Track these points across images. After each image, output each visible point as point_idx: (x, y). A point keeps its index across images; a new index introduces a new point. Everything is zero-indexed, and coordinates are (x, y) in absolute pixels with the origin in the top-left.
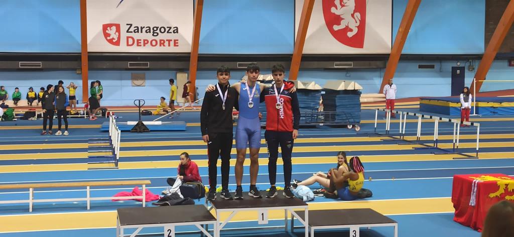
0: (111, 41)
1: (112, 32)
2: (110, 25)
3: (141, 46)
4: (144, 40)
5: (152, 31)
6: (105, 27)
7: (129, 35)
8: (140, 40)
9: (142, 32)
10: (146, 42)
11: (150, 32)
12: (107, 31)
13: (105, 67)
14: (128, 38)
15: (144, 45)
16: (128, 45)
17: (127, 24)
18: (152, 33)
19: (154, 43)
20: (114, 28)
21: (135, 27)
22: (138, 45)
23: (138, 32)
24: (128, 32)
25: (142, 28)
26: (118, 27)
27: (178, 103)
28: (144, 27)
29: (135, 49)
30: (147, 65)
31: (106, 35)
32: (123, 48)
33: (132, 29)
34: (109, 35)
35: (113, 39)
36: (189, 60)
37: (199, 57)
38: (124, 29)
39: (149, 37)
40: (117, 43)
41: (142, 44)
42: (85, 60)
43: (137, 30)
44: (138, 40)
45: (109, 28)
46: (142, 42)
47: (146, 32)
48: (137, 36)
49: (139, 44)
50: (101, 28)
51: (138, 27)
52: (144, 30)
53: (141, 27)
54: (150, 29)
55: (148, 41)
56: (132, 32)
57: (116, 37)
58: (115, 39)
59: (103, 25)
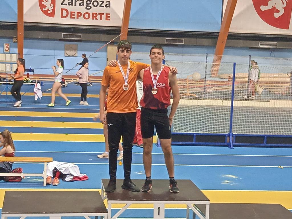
0: (46, 13)
1: (48, 3)
3: (74, 18)
5: (85, 4)
7: (64, 7)
8: (74, 12)
9: (75, 5)
10: (79, 14)
11: (83, 5)
12: (43, 3)
13: (40, 37)
14: (62, 10)
15: (77, 18)
16: (62, 17)
18: (85, 6)
19: (87, 16)
22: (71, 17)
23: (72, 4)
24: (62, 4)
25: (76, 1)
28: (78, 0)
29: (69, 21)
30: (79, 36)
31: (42, 7)
32: (57, 20)
33: (66, 2)
34: (45, 6)
35: (48, 10)
36: (119, 34)
37: (128, 32)
39: (83, 10)
40: (52, 15)
41: (76, 16)
44: (72, 12)
45: (44, 0)
46: (76, 14)
47: (80, 5)
48: (70, 8)
49: (73, 16)
52: (78, 3)
54: (83, 3)
55: (81, 14)
56: (66, 4)
57: (51, 9)
58: (50, 11)
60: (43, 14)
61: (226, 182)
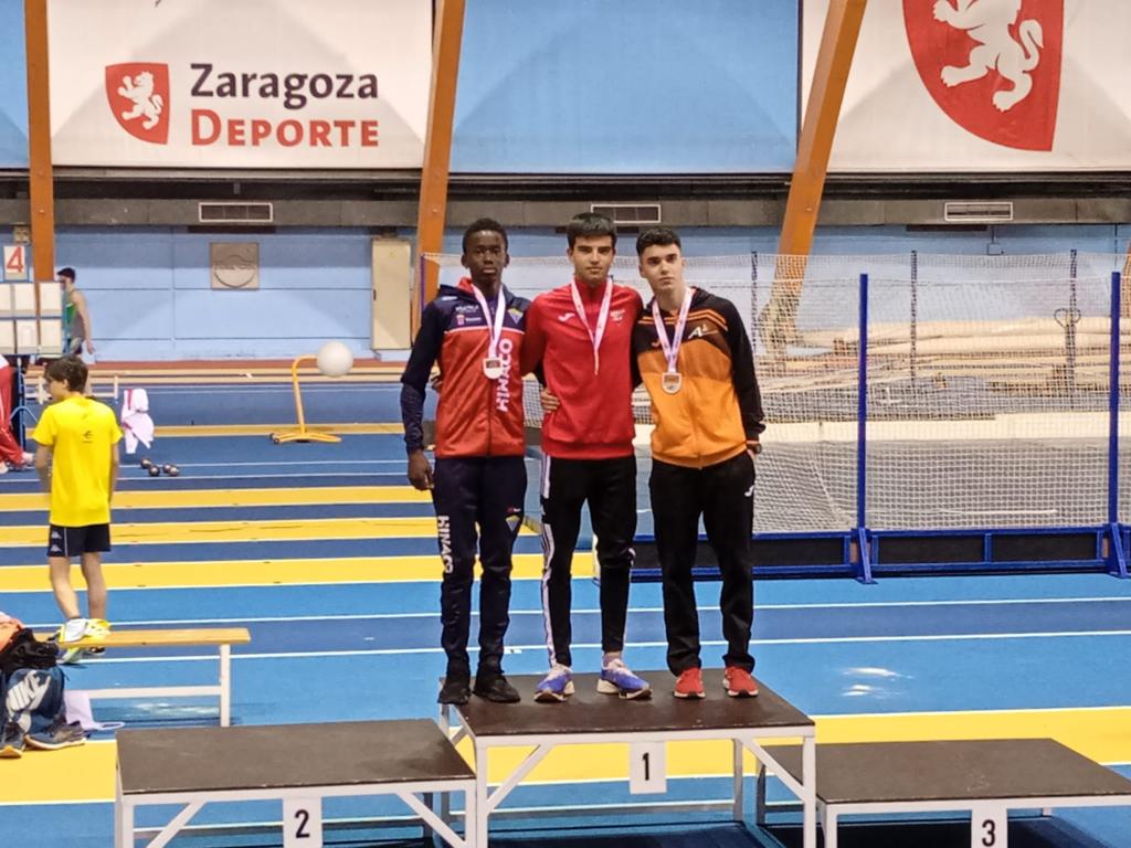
0: (135, 127)
1: (140, 91)
2: (133, 69)
3: (242, 143)
4: (256, 124)
5: (282, 89)
6: (116, 76)
7: (202, 103)
8: (241, 123)
9: (245, 93)
10: (260, 129)
11: (275, 93)
12: (122, 91)
13: (114, 221)
14: (196, 114)
15: (255, 142)
16: (197, 140)
17: (194, 66)
18: (282, 97)
19: (290, 133)
20: (146, 80)
21: (220, 77)
22: (233, 142)
23: (233, 93)
24: (195, 92)
25: (246, 79)
26: (160, 74)
27: (375, 351)
28: (254, 76)
29: (222, 157)
30: (264, 212)
31: (119, 105)
32: (179, 153)
33: (211, 84)
34: (128, 104)
35: (144, 118)
36: (415, 197)
37: (450, 186)
38: (182, 81)
39: (274, 111)
40: (159, 134)
41: (248, 136)
42: (42, 193)
43: (229, 86)
44: (232, 124)
45: (127, 80)
46: (248, 129)
47: (263, 93)
48: (227, 108)
49: (238, 138)
50: (100, 79)
51: (232, 77)
52: (254, 86)
53: (245, 77)
54: (275, 84)
55: (267, 126)
56: (210, 94)
57: (153, 113)
58: (149, 119)
59: (107, 68)
60: (126, 134)
61: (859, 690)
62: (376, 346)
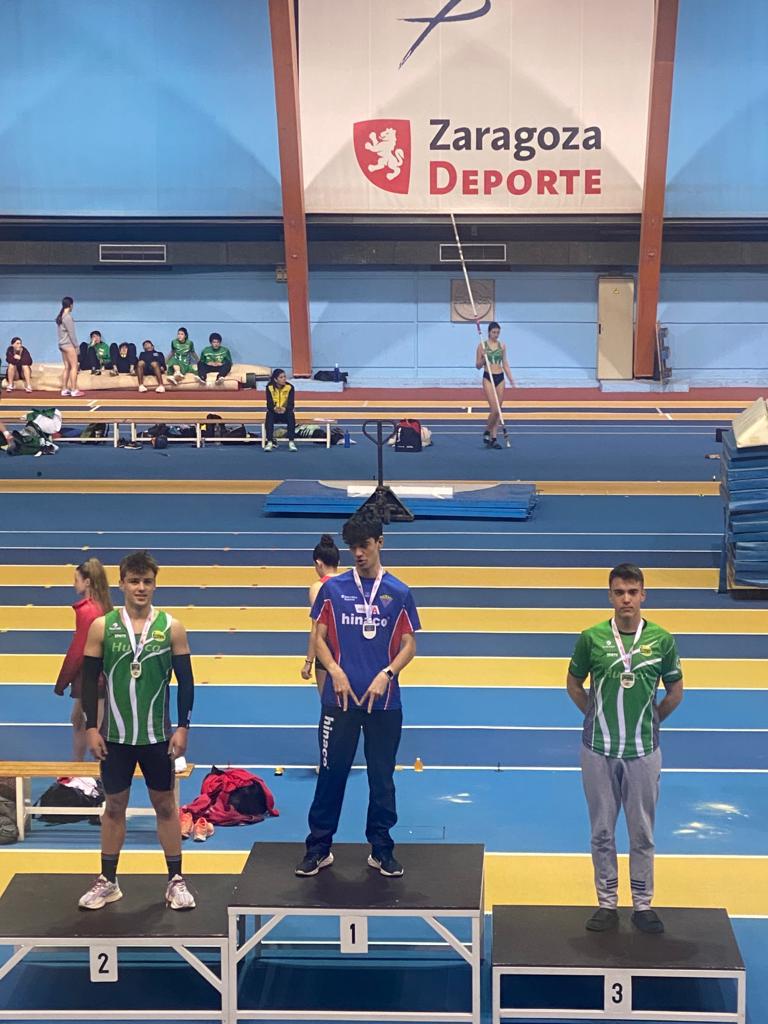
0: (379, 179)
1: (384, 147)
2: (378, 126)
3: (475, 192)
4: (488, 174)
5: (513, 142)
6: (364, 132)
7: (440, 156)
8: (475, 173)
9: (479, 147)
10: (492, 179)
11: (506, 146)
12: (368, 146)
13: (364, 262)
14: (434, 165)
15: (487, 191)
16: (434, 190)
17: (433, 122)
18: (513, 150)
19: (519, 182)
20: (390, 135)
21: (456, 131)
22: (467, 191)
23: (468, 146)
24: (434, 146)
25: (480, 133)
26: (403, 129)
27: (599, 380)
28: (487, 131)
29: (456, 205)
30: (499, 253)
31: (366, 158)
32: (418, 201)
33: (448, 138)
34: (374, 158)
35: (387, 170)
36: (637, 238)
37: (665, 228)
38: (422, 135)
39: (505, 162)
40: (400, 185)
41: (481, 186)
42: (296, 242)
43: (464, 142)
44: (466, 174)
45: (373, 136)
46: (480, 178)
47: (495, 145)
48: (462, 160)
49: (472, 187)
50: (349, 135)
51: (467, 131)
52: (487, 139)
53: (479, 130)
54: (506, 137)
55: (498, 176)
56: (447, 147)
57: (395, 165)
58: (392, 171)
59: (355, 125)
60: (371, 184)
62: (599, 377)
